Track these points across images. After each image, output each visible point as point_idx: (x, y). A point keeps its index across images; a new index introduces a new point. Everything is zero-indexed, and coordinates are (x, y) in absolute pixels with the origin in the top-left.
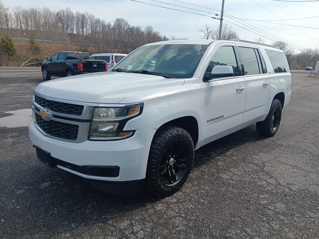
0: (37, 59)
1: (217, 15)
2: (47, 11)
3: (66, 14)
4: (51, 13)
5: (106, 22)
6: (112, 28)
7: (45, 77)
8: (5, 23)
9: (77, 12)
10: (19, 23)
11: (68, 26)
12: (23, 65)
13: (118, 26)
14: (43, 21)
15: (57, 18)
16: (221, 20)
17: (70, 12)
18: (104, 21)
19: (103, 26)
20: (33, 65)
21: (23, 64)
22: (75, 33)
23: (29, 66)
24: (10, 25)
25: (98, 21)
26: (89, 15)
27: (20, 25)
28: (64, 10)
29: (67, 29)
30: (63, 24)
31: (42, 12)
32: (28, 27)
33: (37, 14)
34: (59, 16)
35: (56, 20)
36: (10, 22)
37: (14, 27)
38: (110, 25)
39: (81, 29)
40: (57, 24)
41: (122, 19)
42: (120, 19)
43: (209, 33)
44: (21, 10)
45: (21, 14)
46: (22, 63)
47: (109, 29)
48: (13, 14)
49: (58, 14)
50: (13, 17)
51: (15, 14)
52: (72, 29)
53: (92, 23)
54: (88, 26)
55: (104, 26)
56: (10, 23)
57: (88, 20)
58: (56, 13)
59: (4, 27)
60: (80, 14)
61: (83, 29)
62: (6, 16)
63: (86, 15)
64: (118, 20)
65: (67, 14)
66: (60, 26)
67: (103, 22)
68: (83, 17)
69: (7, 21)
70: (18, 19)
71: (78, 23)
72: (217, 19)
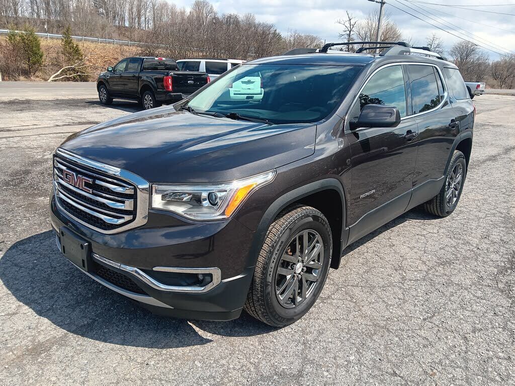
0: (74, 70)
5: (178, 9)
6: (188, 17)
7: (104, 101)
8: (13, 8)
10: (35, 7)
11: (115, 13)
12: (51, 78)
13: (197, 12)
14: (74, 5)
19: (172, 13)
20: (68, 79)
21: (53, 76)
22: (127, 24)
23: (62, 80)
24: (20, 12)
25: (164, 5)
27: (36, 11)
29: (114, 18)
30: (107, 10)
35: (95, 4)
36: (21, 6)
37: (27, 14)
39: (137, 19)
40: (96, 10)
42: (201, 3)
43: (352, 27)
46: (50, 76)
47: (183, 19)
52: (123, 19)
53: (154, 8)
54: (148, 14)
56: (20, 9)
57: (148, 3)
59: (10, 13)
61: (139, 18)
64: (198, 4)
66: (103, 13)
67: (174, 7)
69: (15, 4)
71: (132, 8)
72: (377, 2)
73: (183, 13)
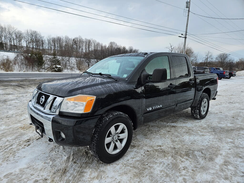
1: (182, 34)
2: (67, 38)
3: (78, 40)
4: (70, 39)
5: (104, 45)
6: (107, 48)
8: (41, 45)
9: (86, 39)
10: (50, 45)
11: (80, 47)
13: (111, 46)
14: (65, 44)
15: (73, 42)
16: (186, 38)
17: (81, 39)
18: (102, 44)
22: (84, 51)
24: (44, 47)
25: (98, 44)
26: (93, 40)
27: (50, 46)
28: (78, 37)
29: (79, 48)
30: (77, 46)
31: (64, 39)
32: (55, 48)
33: (61, 40)
34: (75, 41)
35: (72, 44)
36: (45, 45)
37: (47, 48)
38: (106, 46)
39: (88, 49)
40: (73, 46)
41: (113, 42)
42: (112, 43)
43: (172, 49)
44: (51, 37)
45: (52, 40)
47: (105, 48)
48: (46, 40)
49: (74, 40)
50: (47, 42)
51: (48, 40)
52: (82, 49)
53: (94, 45)
54: (92, 47)
55: (102, 47)
57: (92, 43)
58: (73, 39)
59: (41, 48)
60: (87, 40)
62: (42, 41)
63: (91, 40)
64: (111, 43)
65: (80, 39)
66: (75, 47)
68: (89, 41)
69: (43, 44)
70: (49, 43)
71: (86, 45)
72: (183, 37)
73: (105, 47)
